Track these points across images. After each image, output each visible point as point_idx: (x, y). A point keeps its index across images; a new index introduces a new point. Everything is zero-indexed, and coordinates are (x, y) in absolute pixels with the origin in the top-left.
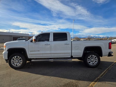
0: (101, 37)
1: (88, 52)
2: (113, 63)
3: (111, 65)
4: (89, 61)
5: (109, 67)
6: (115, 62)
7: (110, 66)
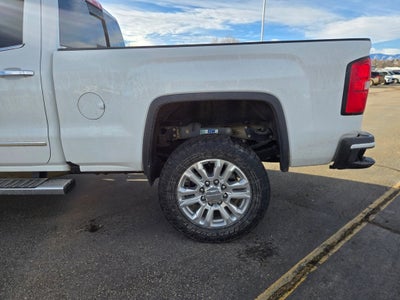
0: (388, 56)
1: (206, 131)
2: (383, 189)
3: (358, 219)
4: (192, 195)
5: (329, 241)
6: (396, 187)
7: (348, 226)
